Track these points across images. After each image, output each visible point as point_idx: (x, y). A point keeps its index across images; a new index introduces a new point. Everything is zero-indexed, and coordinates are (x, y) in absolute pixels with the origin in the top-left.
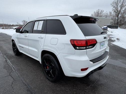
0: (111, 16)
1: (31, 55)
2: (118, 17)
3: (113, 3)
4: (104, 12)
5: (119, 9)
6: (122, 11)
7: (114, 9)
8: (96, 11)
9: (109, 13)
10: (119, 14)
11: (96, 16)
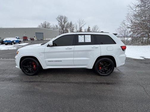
0: (57, 28)
1: (74, 65)
2: (63, 30)
3: (58, 18)
4: (50, 25)
5: (63, 23)
6: (65, 26)
7: (59, 23)
8: (43, 23)
9: (55, 26)
10: (63, 28)
11: (44, 28)
